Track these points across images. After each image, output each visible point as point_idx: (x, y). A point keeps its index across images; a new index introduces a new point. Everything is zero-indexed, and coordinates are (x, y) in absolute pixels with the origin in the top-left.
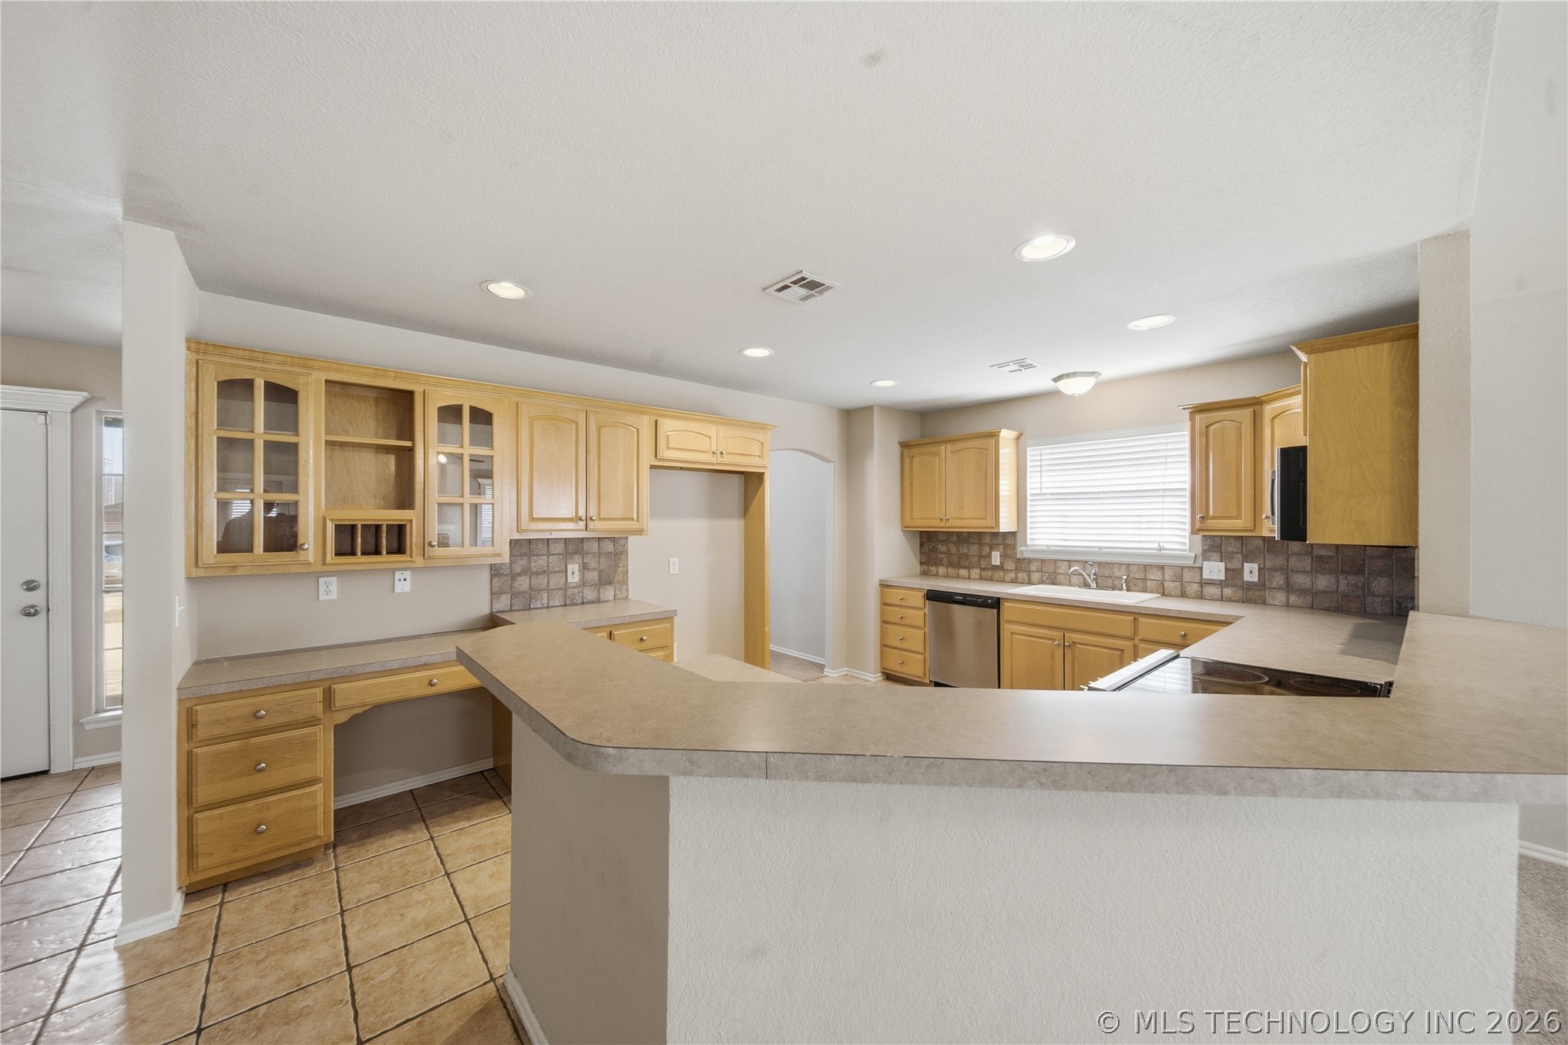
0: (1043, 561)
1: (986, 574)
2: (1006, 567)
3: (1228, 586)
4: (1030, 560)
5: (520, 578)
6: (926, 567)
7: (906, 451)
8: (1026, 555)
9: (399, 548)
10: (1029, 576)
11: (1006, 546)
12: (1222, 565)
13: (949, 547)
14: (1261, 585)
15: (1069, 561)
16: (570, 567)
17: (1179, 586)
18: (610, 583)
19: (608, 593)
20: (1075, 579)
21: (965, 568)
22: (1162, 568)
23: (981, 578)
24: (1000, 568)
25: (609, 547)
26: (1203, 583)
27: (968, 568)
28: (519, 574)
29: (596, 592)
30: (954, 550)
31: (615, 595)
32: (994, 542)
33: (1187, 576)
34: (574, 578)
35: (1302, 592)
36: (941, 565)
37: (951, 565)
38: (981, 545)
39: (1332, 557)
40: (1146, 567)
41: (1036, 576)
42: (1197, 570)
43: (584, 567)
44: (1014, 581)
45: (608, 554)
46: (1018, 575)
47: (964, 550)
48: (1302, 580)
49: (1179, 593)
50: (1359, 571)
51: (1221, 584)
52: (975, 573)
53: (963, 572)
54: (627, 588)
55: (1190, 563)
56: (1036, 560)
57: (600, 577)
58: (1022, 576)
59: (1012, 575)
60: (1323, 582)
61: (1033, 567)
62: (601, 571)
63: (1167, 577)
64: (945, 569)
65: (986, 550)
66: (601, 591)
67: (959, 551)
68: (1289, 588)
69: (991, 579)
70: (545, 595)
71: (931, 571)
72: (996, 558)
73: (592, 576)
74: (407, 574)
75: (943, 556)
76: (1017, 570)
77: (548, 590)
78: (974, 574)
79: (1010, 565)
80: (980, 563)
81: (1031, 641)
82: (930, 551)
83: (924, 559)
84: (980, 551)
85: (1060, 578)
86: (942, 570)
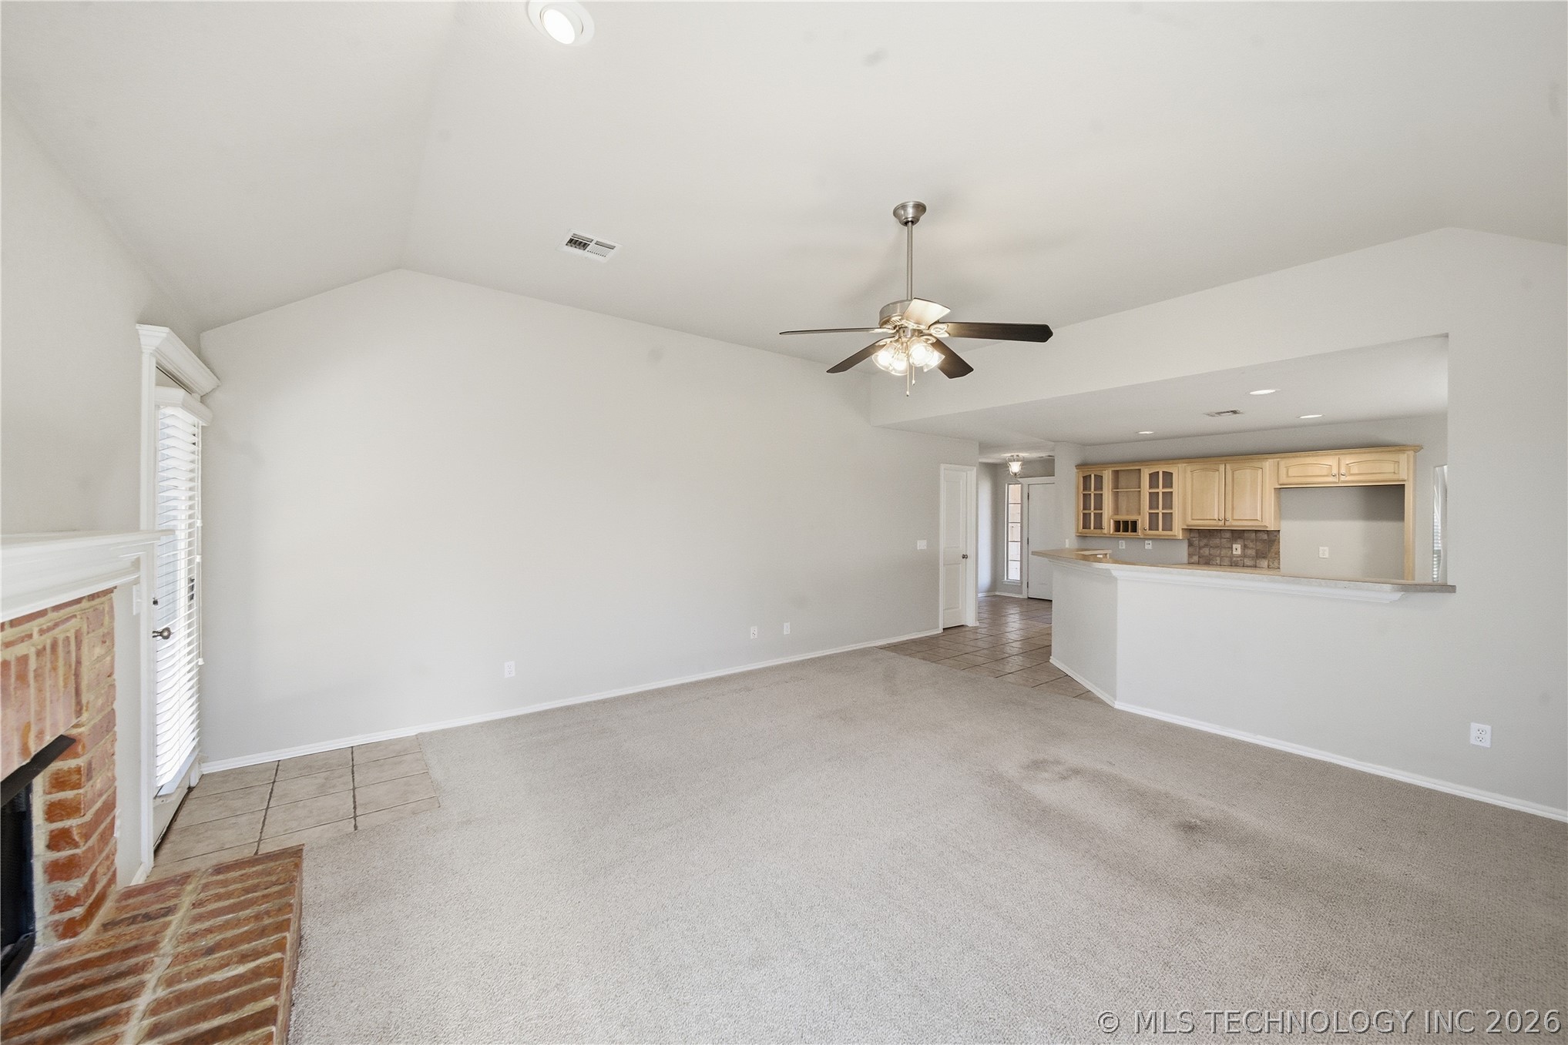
5: (1204, 549)
9: (1134, 530)
16: (1234, 546)
18: (1264, 557)
19: (1263, 562)
25: (1265, 537)
28: (1203, 547)
29: (1253, 562)
31: (1268, 565)
34: (1237, 552)
43: (1245, 547)
45: (1264, 541)
54: (1279, 561)
57: (1257, 553)
62: (1258, 550)
66: (1258, 561)
70: (1218, 559)
73: (1251, 552)
74: (1150, 542)
77: (1220, 556)
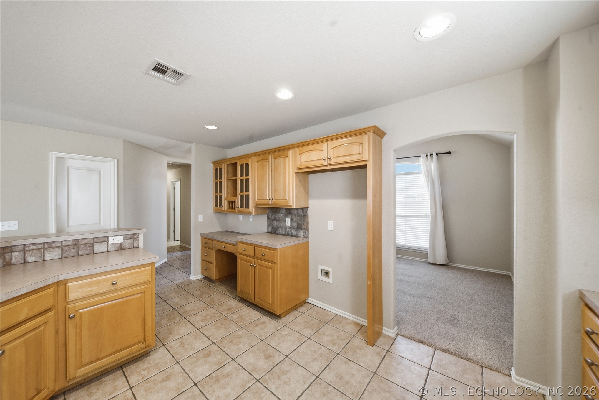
5: (274, 222)
16: (287, 219)
18: (301, 229)
19: (301, 233)
28: (274, 220)
29: (296, 232)
31: (303, 235)
34: (288, 224)
43: (292, 220)
45: (301, 216)
54: (308, 233)
57: (297, 226)
62: (298, 223)
66: (298, 232)
70: (280, 229)
73: (295, 224)
77: (281, 227)
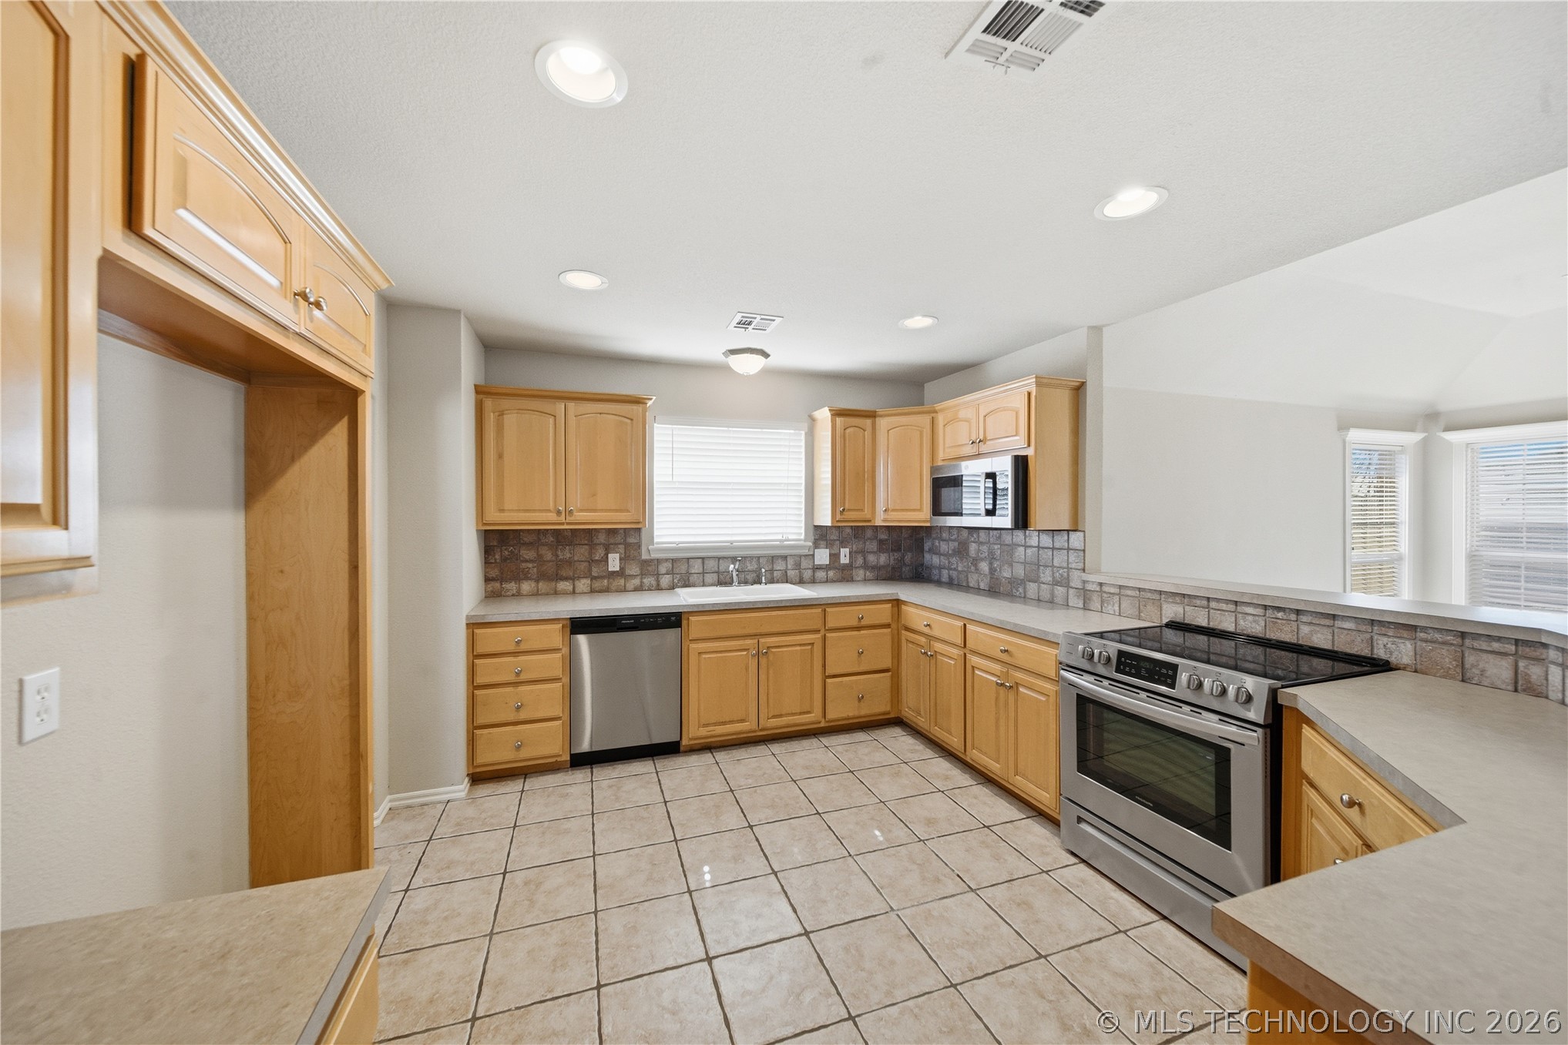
0: (674, 561)
1: (597, 585)
2: (628, 572)
3: (830, 569)
4: (659, 561)
6: (497, 585)
7: (488, 403)
8: (654, 556)
10: (658, 581)
11: (627, 545)
12: (827, 551)
13: (540, 553)
14: (850, 567)
15: (703, 559)
17: (798, 574)
20: (709, 578)
21: (566, 579)
22: (785, 558)
23: (592, 591)
24: (621, 573)
26: (816, 568)
27: (572, 579)
30: (548, 555)
32: (612, 541)
33: (805, 564)
35: (873, 568)
36: (527, 578)
37: (542, 576)
38: (592, 546)
39: (887, 540)
40: (773, 559)
41: (665, 581)
42: (811, 557)
44: (639, 589)
46: (644, 580)
47: (565, 554)
48: (872, 558)
49: (798, 580)
50: (899, 549)
51: (826, 568)
52: (583, 584)
53: (564, 585)
55: (806, 552)
56: (667, 560)
58: (649, 581)
59: (636, 582)
60: (883, 559)
61: (663, 569)
63: (789, 567)
64: (533, 584)
65: (599, 553)
67: (557, 556)
68: (866, 566)
69: (606, 590)
71: (508, 590)
72: (614, 562)
75: (530, 565)
76: (643, 575)
78: (582, 586)
79: (633, 569)
80: (590, 570)
81: (722, 657)
82: (504, 560)
83: (494, 573)
84: (591, 553)
85: (693, 579)
86: (526, 586)
